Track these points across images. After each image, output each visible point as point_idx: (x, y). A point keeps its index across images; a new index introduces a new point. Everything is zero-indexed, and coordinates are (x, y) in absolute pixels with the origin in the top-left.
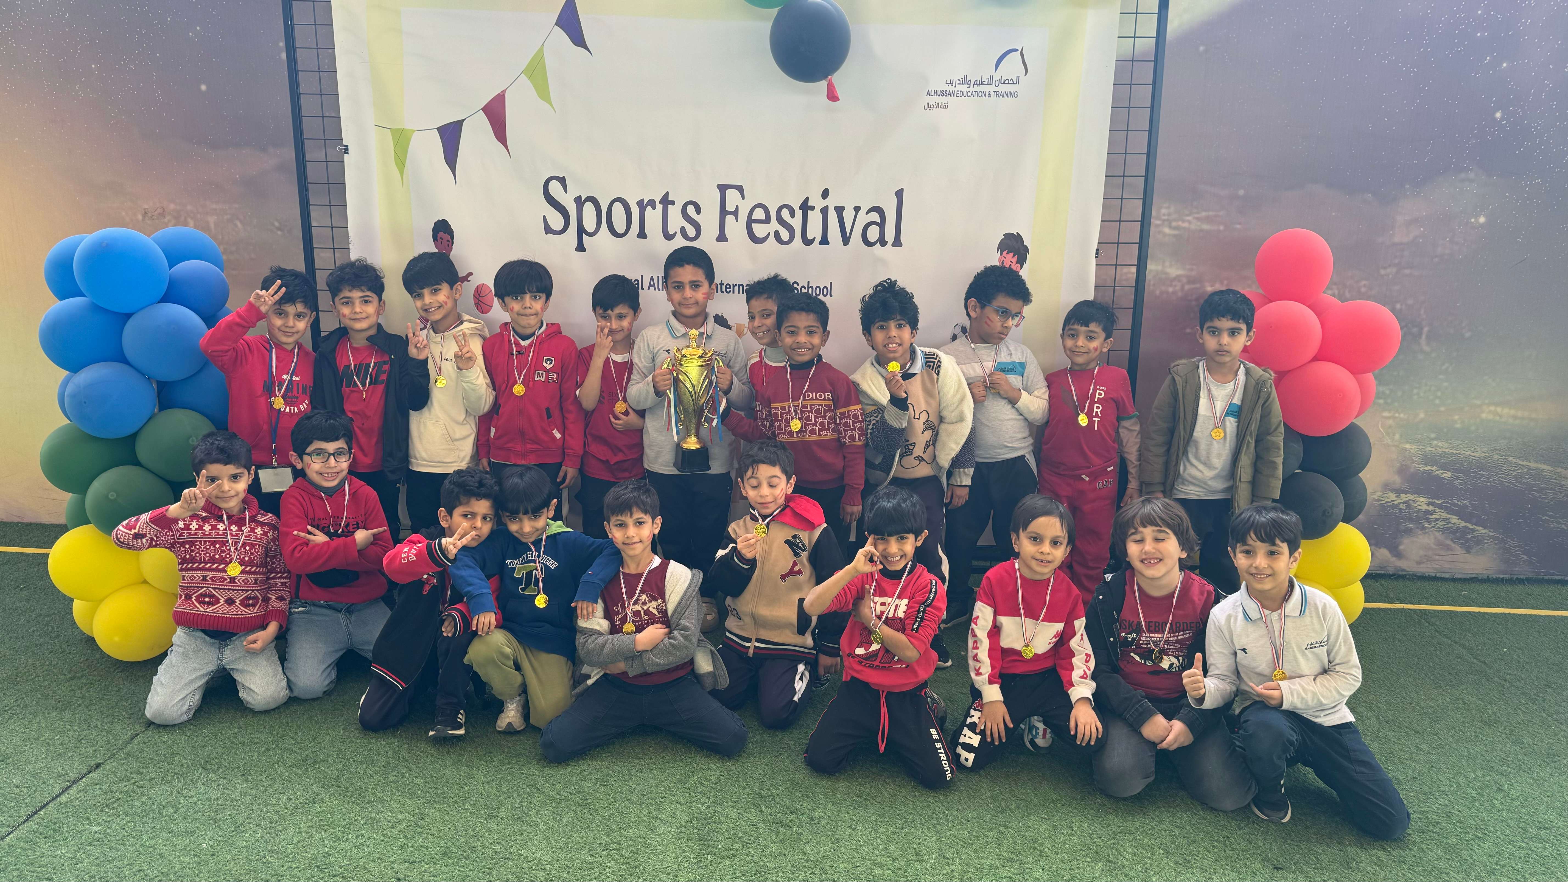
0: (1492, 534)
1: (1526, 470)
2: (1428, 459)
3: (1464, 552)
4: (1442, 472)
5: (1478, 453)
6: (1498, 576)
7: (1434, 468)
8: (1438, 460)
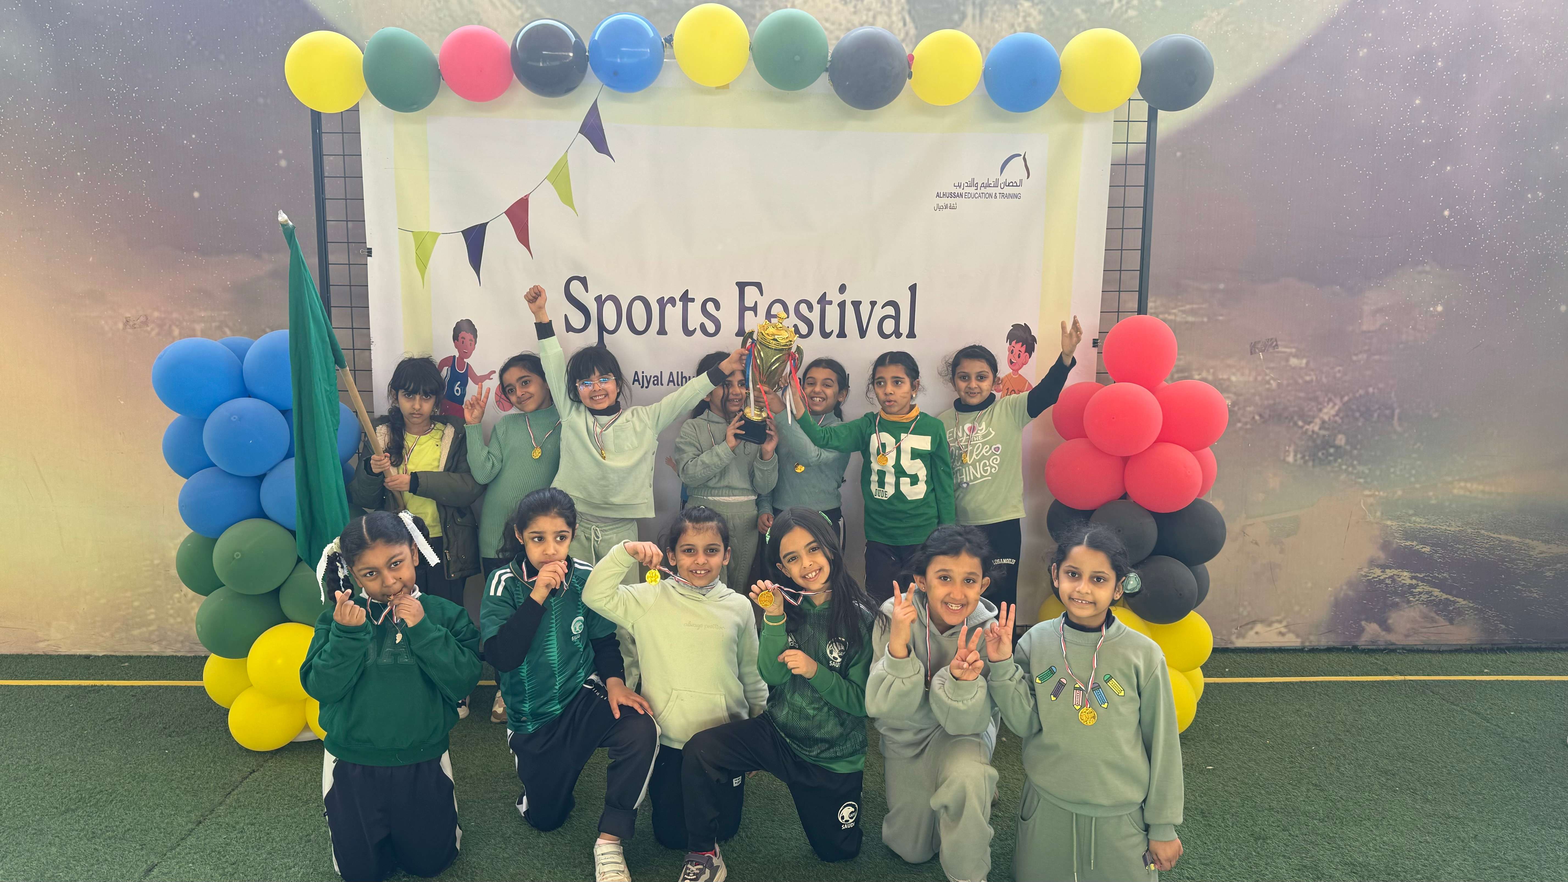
0: (1471, 605)
1: (1497, 542)
2: (1409, 535)
3: (1448, 624)
4: (1422, 546)
5: (1453, 527)
6: (1479, 645)
7: (1415, 543)
8: (1417, 536)
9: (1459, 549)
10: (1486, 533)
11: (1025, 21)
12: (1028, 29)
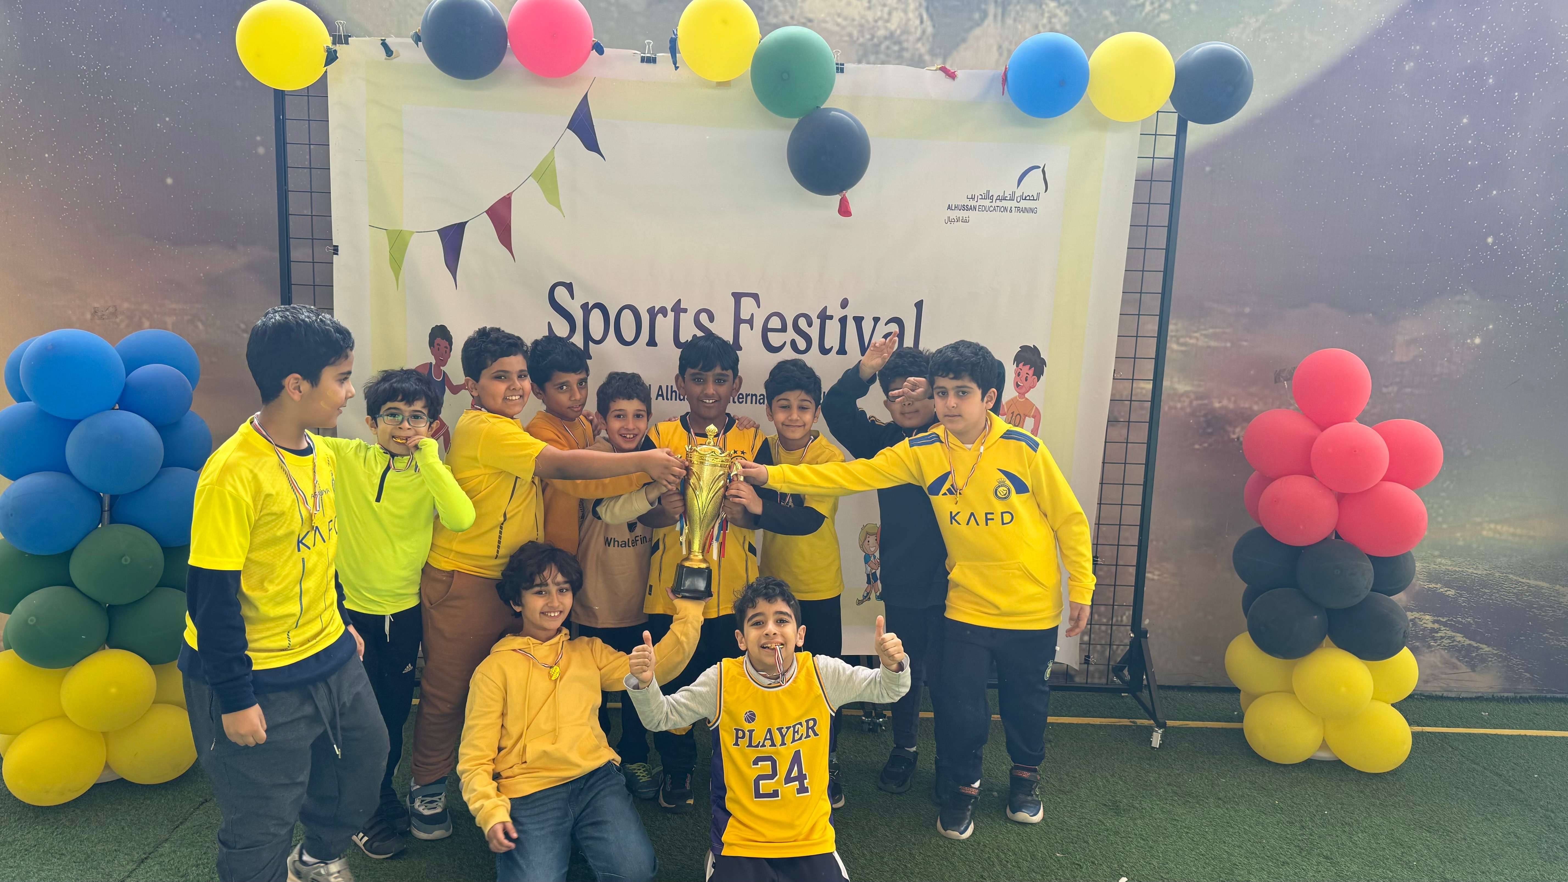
0: (1495, 652)
1: (1526, 588)
2: (1433, 577)
3: (1470, 670)
4: (1446, 589)
5: (1480, 571)
6: (1502, 694)
7: (1439, 586)
8: (1442, 578)
9: (1485, 593)
10: (1515, 578)
11: (1050, 22)
12: (1052, 30)
